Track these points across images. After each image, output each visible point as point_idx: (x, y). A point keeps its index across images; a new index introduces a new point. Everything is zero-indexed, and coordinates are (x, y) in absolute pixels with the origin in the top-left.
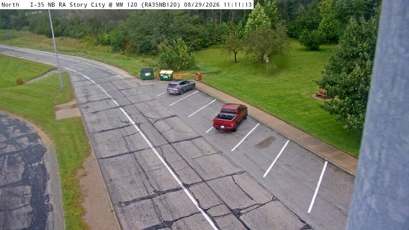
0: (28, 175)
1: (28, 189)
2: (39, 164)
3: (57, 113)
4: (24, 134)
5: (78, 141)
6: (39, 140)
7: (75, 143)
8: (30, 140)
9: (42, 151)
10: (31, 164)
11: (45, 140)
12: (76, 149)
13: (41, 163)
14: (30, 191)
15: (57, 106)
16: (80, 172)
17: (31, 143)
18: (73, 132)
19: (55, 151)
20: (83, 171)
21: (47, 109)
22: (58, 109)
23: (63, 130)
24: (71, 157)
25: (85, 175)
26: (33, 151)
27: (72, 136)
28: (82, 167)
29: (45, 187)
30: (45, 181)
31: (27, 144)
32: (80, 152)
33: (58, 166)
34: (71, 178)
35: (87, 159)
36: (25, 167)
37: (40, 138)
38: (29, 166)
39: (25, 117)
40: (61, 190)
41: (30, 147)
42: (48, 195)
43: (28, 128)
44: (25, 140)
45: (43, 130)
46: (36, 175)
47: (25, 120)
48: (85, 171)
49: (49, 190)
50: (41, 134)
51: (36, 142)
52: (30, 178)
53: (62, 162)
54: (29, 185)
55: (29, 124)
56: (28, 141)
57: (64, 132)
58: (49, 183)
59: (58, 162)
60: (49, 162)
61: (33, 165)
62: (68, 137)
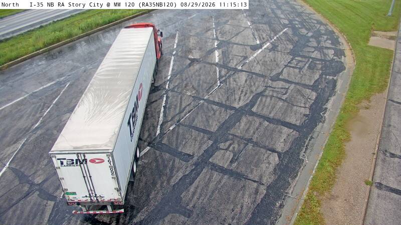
0: (319, 84)
1: (314, 95)
2: (333, 79)
3: (372, 38)
4: (333, 46)
5: (377, 74)
6: (343, 57)
7: (374, 74)
8: (335, 54)
9: (341, 68)
10: (326, 75)
11: (349, 60)
12: (371, 80)
13: (335, 78)
14: (314, 98)
15: (375, 32)
16: (364, 103)
17: (335, 58)
18: (377, 63)
19: (351, 74)
20: (368, 103)
21: (364, 31)
22: (374, 35)
23: (369, 57)
24: (363, 85)
25: (367, 108)
26: (333, 64)
27: (375, 66)
28: (368, 99)
29: (328, 100)
30: (330, 96)
31: (332, 57)
32: (375, 85)
33: (348, 88)
34: (353, 105)
35: (377, 94)
36: (321, 76)
37: (345, 56)
38: (324, 76)
39: (341, 32)
40: (339, 110)
41: (333, 60)
42: (326, 109)
43: (339, 43)
44: (331, 53)
45: (351, 50)
46: (325, 86)
47: (340, 35)
48: (370, 104)
49: (329, 105)
50: (348, 53)
51: (339, 58)
52: (320, 87)
53: (353, 86)
54: (316, 92)
55: (341, 40)
56: (334, 54)
57: (369, 59)
58: (332, 99)
59: (350, 84)
60: (342, 81)
61: (328, 77)
62: (370, 65)
